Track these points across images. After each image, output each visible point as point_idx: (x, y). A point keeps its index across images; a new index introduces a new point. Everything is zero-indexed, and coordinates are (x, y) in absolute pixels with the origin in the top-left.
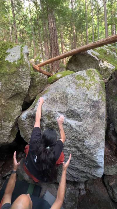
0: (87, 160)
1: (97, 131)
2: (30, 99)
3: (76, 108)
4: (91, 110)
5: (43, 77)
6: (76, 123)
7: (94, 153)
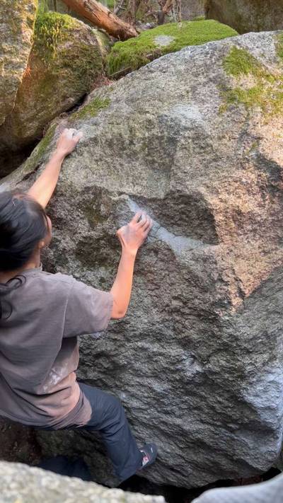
0: (220, 396)
1: (272, 289)
2: (20, 133)
3: (203, 190)
4: (263, 206)
5: (86, 38)
6: (194, 247)
7: (249, 368)
